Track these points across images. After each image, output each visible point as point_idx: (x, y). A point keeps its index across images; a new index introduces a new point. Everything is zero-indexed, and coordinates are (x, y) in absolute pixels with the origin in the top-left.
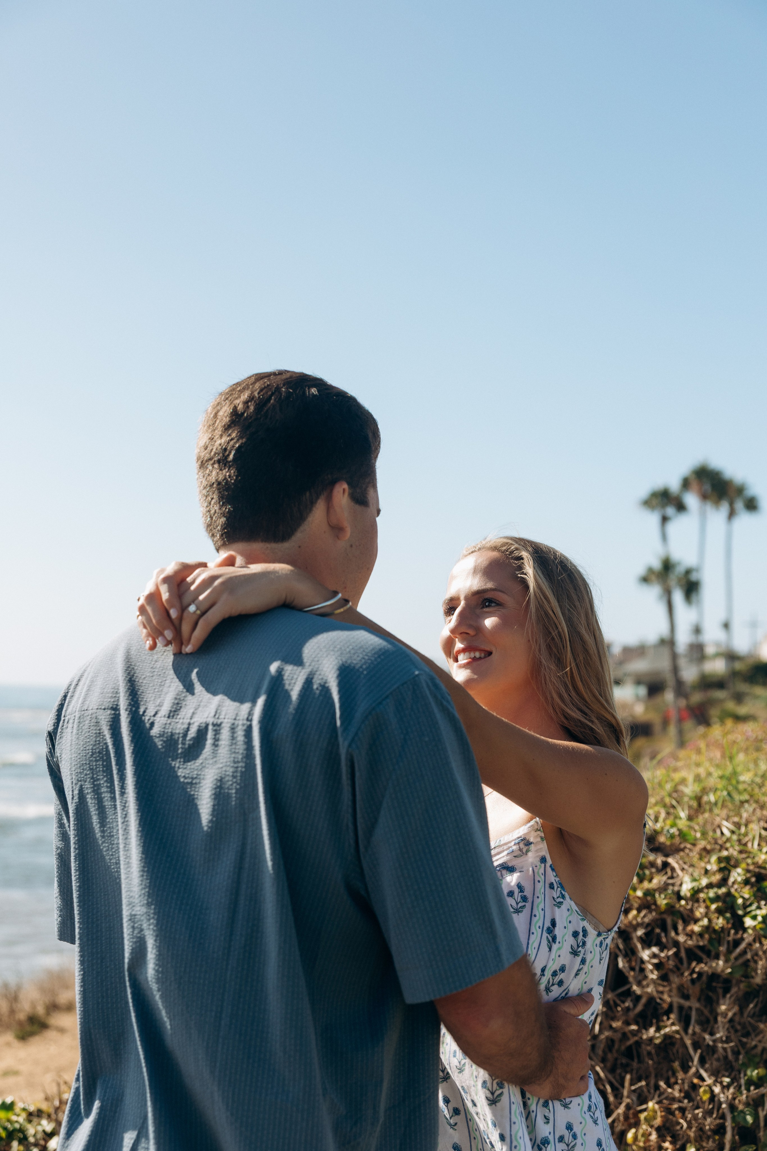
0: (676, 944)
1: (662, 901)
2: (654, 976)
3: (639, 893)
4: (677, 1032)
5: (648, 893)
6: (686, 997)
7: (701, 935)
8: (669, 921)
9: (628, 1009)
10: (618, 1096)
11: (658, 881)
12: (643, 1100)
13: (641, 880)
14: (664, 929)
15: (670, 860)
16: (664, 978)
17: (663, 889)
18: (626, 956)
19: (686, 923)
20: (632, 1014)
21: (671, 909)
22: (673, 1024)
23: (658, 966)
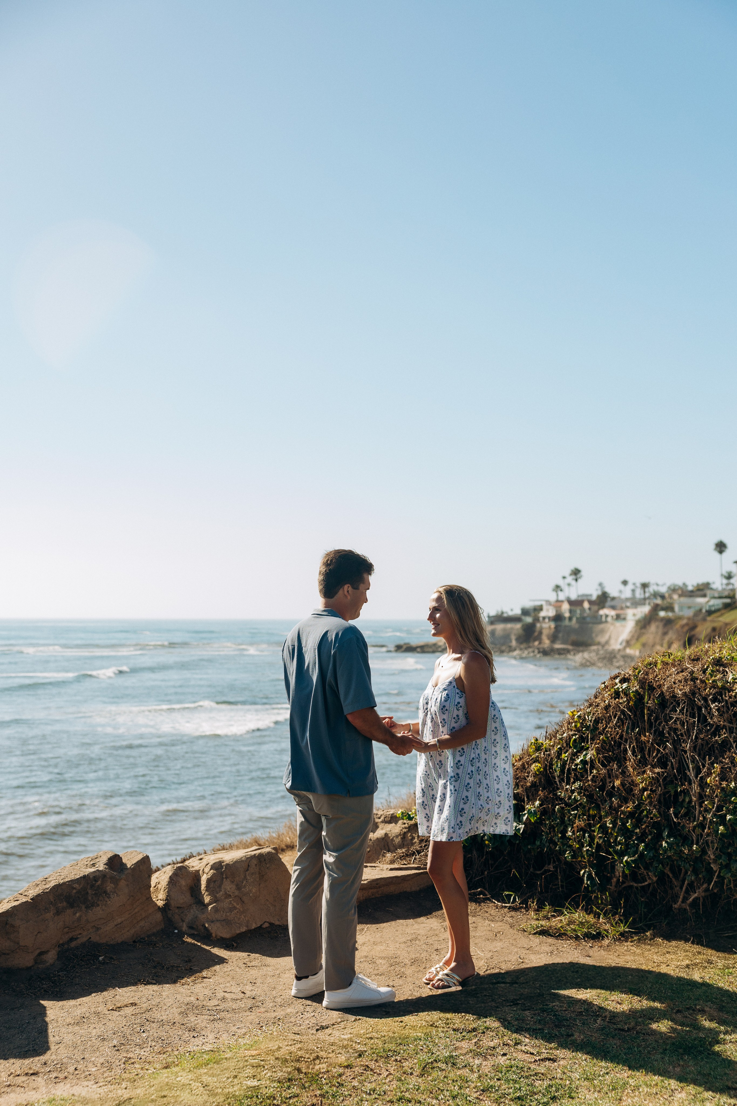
0: (726, 701)
1: (720, 684)
2: (716, 714)
3: (710, 682)
4: (726, 737)
5: (714, 681)
6: (731, 722)
7: (735, 696)
8: (723, 692)
9: (708, 730)
10: (704, 766)
11: (719, 676)
12: (712, 764)
13: (712, 676)
14: (722, 696)
15: (727, 669)
16: (721, 715)
17: (721, 679)
18: (706, 708)
19: (729, 692)
20: (709, 733)
21: (724, 688)
22: (725, 734)
23: (718, 710)
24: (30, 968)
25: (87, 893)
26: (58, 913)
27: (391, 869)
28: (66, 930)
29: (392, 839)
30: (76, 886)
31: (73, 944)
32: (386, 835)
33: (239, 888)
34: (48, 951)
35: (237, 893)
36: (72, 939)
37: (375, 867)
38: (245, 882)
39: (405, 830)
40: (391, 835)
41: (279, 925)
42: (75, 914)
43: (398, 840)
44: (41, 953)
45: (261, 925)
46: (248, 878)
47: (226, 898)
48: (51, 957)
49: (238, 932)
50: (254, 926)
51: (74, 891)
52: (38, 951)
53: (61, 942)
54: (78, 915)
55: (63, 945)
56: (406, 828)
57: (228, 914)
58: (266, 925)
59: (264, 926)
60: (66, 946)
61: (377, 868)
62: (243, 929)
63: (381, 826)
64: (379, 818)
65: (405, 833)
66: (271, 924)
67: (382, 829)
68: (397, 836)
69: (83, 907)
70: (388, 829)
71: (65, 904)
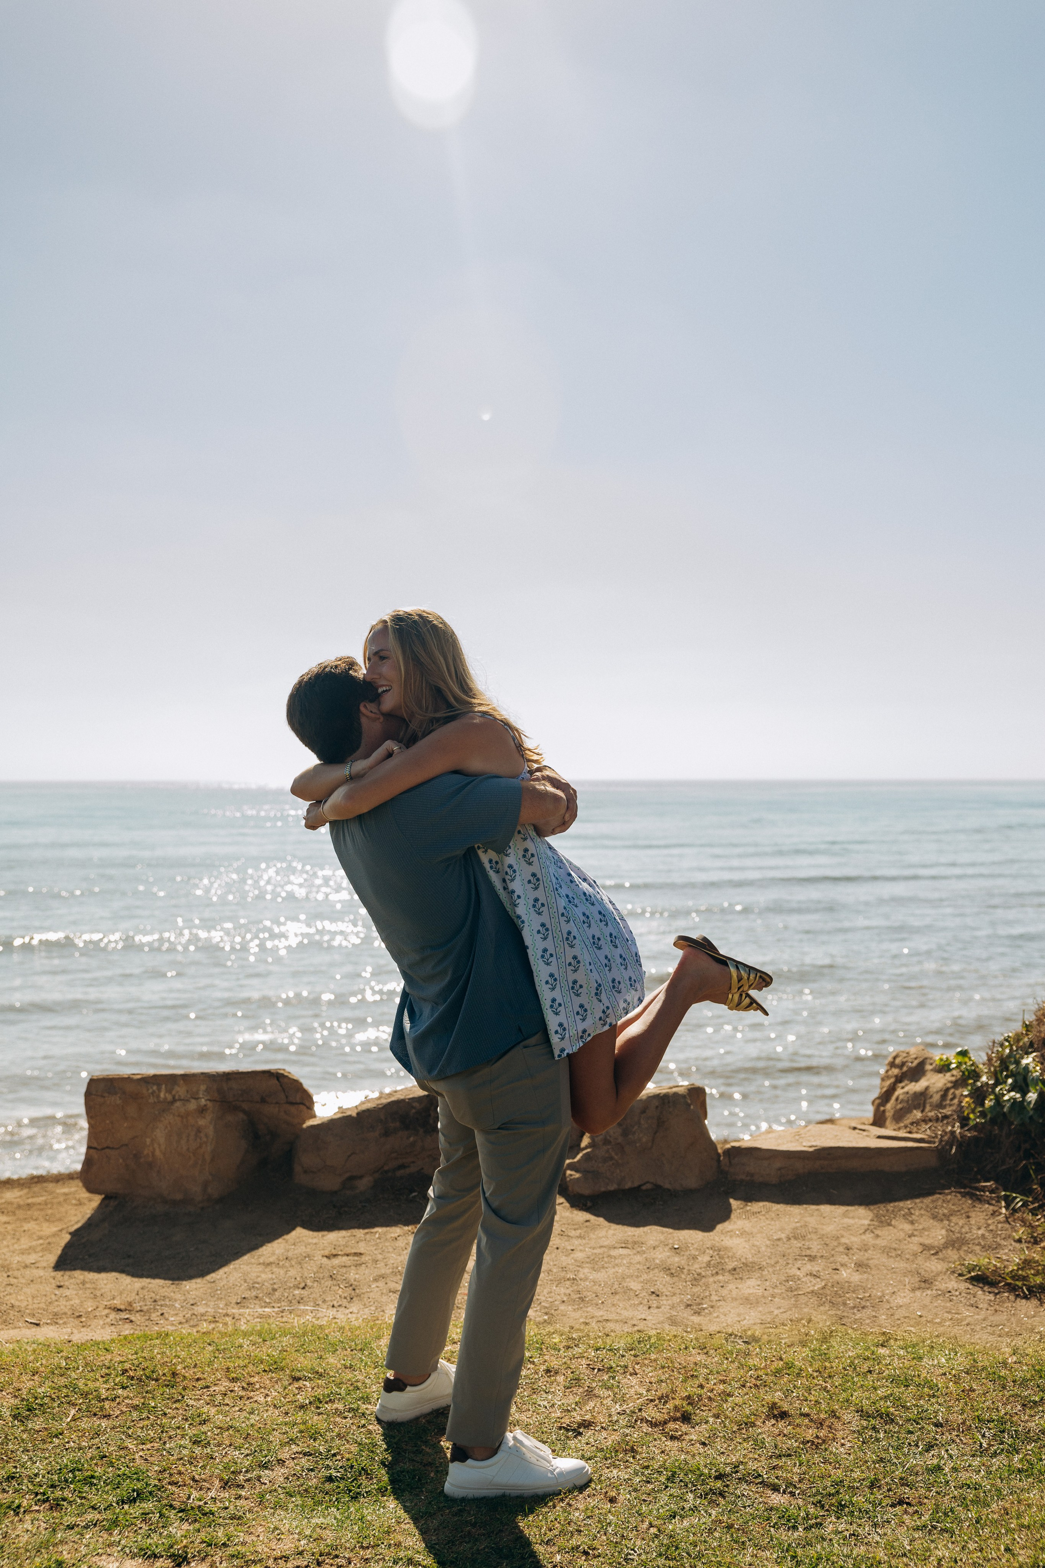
24: (335, 1192)
25: (430, 1115)
26: (386, 1133)
27: (879, 1137)
28: (394, 1155)
29: (931, 1097)
30: (416, 1104)
31: (399, 1173)
32: (927, 1088)
33: (625, 1133)
34: (361, 1177)
35: (620, 1140)
36: (402, 1167)
37: (864, 1130)
38: (636, 1127)
39: (949, 1085)
40: (932, 1090)
41: (669, 1190)
42: (408, 1138)
43: (936, 1098)
44: (352, 1178)
45: (640, 1186)
46: (642, 1122)
47: (604, 1144)
48: (364, 1184)
49: (603, 1189)
50: (628, 1185)
51: (414, 1111)
52: (348, 1175)
53: (386, 1168)
54: (412, 1139)
55: (386, 1172)
56: (951, 1082)
57: (600, 1165)
58: (649, 1186)
59: (644, 1188)
60: (390, 1174)
61: (865, 1133)
62: (612, 1187)
63: (929, 1075)
64: (931, 1064)
65: (947, 1090)
66: (658, 1187)
67: (928, 1080)
68: (937, 1092)
69: (421, 1131)
70: (933, 1081)
71: (398, 1124)
